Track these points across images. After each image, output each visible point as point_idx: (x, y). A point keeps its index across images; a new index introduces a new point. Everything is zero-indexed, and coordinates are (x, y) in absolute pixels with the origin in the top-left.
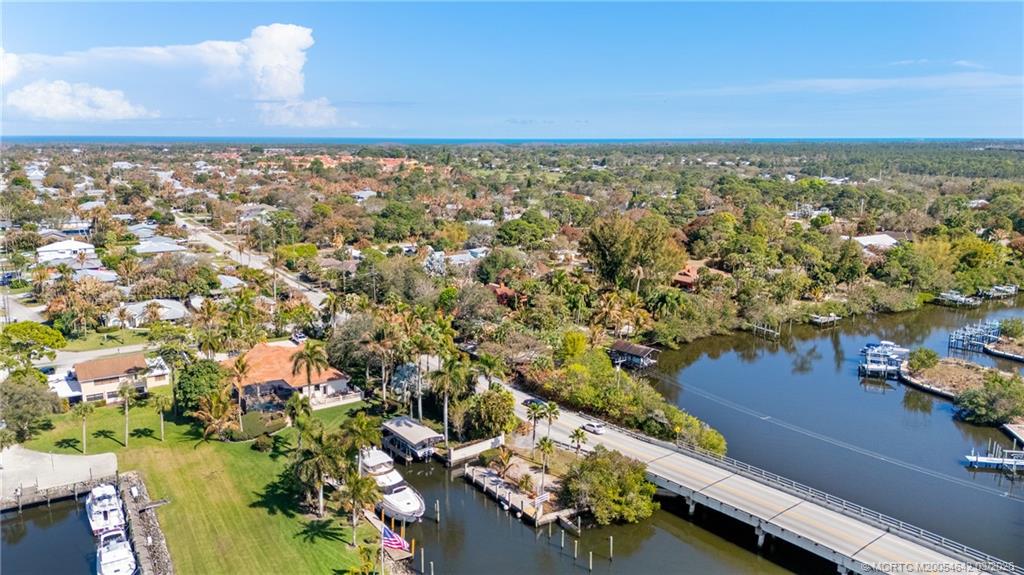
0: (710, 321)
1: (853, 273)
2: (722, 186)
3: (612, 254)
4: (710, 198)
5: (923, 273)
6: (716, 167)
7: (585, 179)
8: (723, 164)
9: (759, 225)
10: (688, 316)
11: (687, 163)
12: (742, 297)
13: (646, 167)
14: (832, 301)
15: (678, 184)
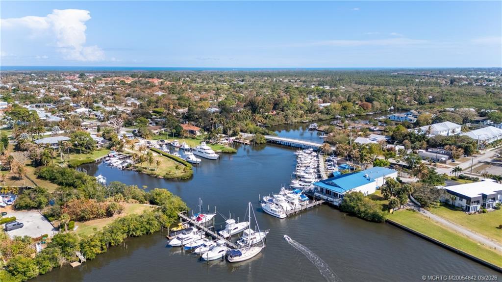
0: (278, 122)
1: (314, 111)
2: (287, 90)
3: (255, 107)
4: (282, 94)
5: (331, 111)
6: (287, 83)
7: (238, 87)
8: (290, 81)
9: (294, 101)
10: (273, 120)
11: (276, 81)
12: (286, 116)
13: (260, 82)
14: (310, 117)
15: (272, 89)
